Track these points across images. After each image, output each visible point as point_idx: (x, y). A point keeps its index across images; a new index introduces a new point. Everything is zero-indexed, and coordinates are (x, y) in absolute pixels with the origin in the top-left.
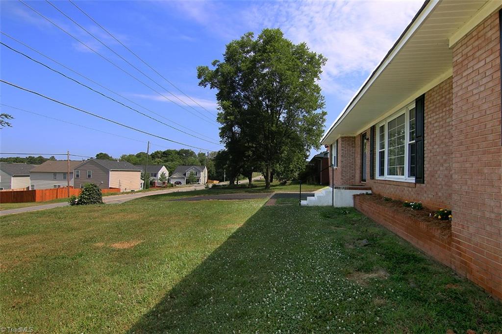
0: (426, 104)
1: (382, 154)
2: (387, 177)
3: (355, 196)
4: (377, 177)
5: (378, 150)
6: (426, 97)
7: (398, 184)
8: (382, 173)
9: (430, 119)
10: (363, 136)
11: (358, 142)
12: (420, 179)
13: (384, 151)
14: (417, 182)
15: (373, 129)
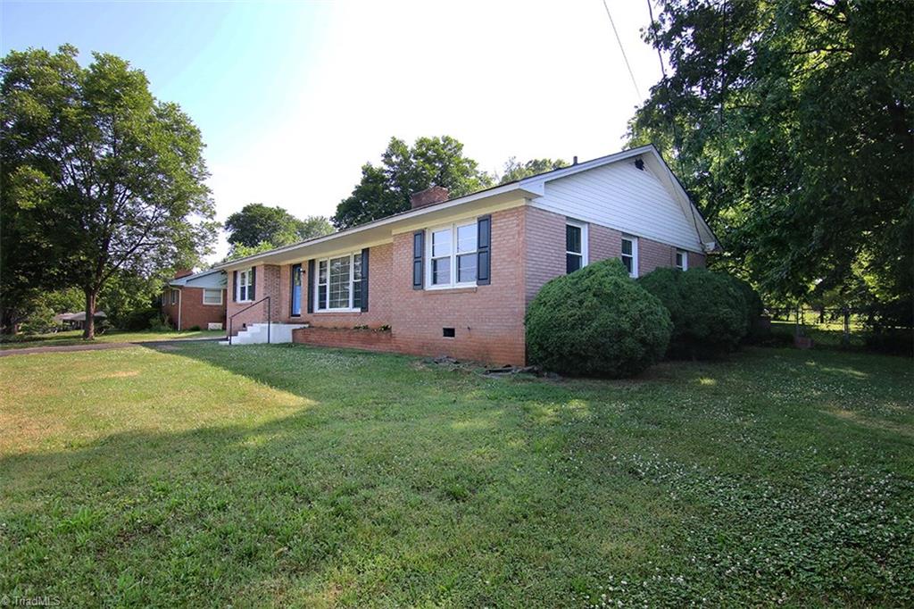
0: (370, 255)
1: (323, 289)
2: (328, 310)
3: (294, 331)
4: (316, 309)
5: (317, 284)
6: (370, 250)
7: (343, 315)
8: (322, 306)
9: (373, 267)
10: (296, 267)
11: (286, 273)
12: (365, 309)
13: (325, 286)
14: (362, 311)
15: (312, 262)
